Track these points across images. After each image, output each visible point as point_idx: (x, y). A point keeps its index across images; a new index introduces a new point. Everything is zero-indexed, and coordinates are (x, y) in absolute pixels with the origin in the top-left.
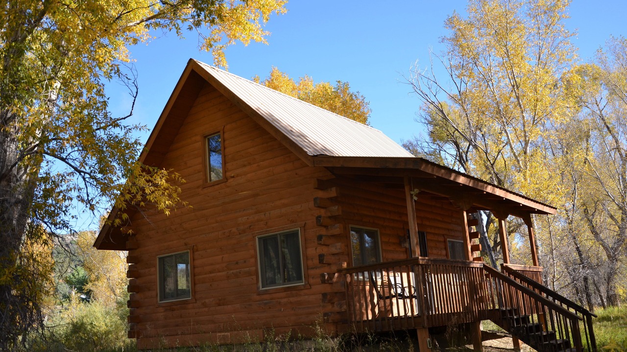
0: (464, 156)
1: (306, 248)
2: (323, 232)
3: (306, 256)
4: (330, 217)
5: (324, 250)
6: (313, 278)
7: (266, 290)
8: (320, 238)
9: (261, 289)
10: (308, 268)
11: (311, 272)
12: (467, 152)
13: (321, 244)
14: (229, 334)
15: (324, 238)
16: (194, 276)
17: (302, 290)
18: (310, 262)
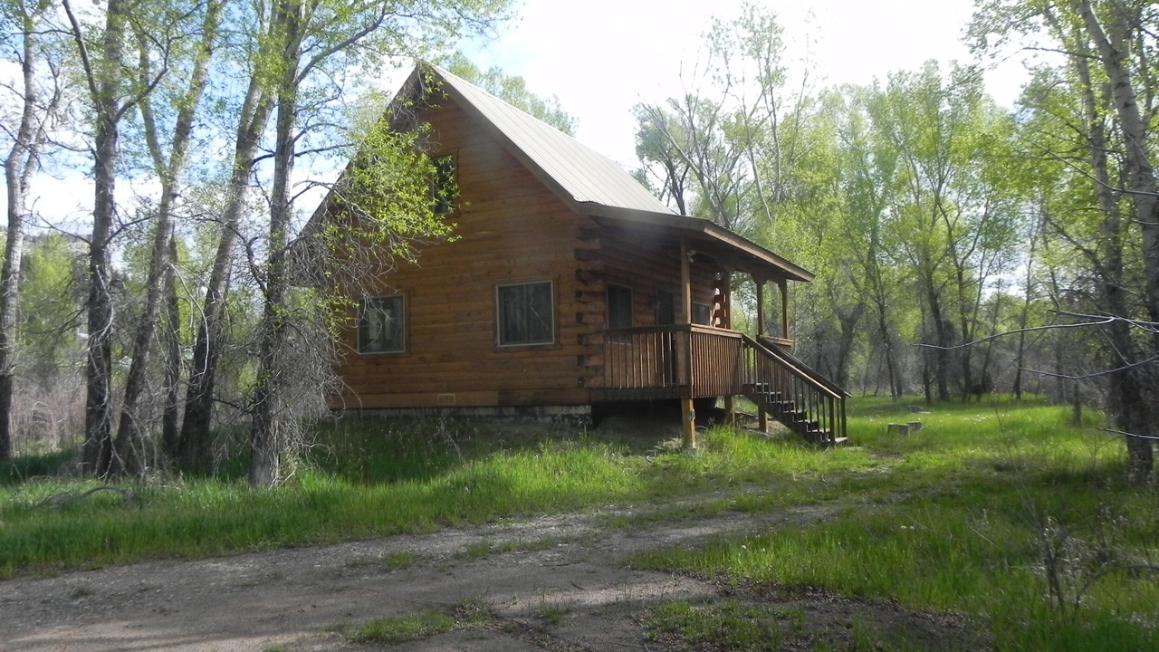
0: (678, 184)
1: (559, 304)
2: (582, 287)
3: (558, 314)
4: (590, 272)
5: (582, 308)
6: (565, 337)
7: (507, 348)
8: (579, 294)
9: (499, 346)
10: (559, 326)
11: (563, 331)
12: (683, 179)
13: (580, 301)
14: (454, 395)
15: (584, 295)
16: (410, 325)
17: (550, 350)
18: (563, 321)
